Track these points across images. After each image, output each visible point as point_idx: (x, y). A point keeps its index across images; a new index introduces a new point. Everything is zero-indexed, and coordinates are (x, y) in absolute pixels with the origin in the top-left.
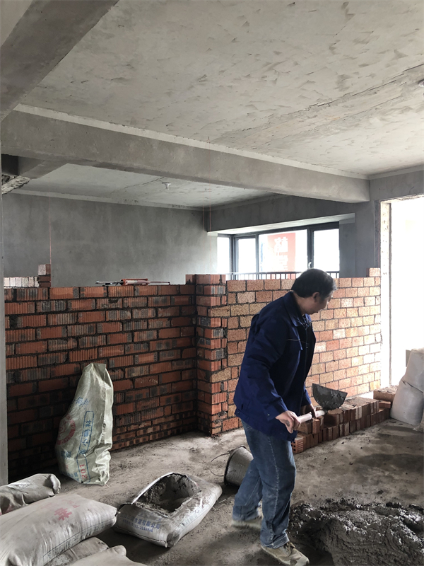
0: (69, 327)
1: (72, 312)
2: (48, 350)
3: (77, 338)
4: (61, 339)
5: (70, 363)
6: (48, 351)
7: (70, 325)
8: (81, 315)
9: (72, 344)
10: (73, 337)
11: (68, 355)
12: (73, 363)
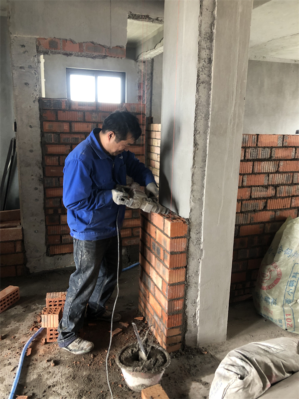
0: (271, 176)
1: (275, 160)
2: (251, 196)
3: (276, 187)
4: (263, 186)
5: (267, 210)
6: (251, 198)
7: (271, 173)
8: (282, 163)
9: (271, 192)
10: (273, 185)
11: (266, 203)
12: (269, 210)
